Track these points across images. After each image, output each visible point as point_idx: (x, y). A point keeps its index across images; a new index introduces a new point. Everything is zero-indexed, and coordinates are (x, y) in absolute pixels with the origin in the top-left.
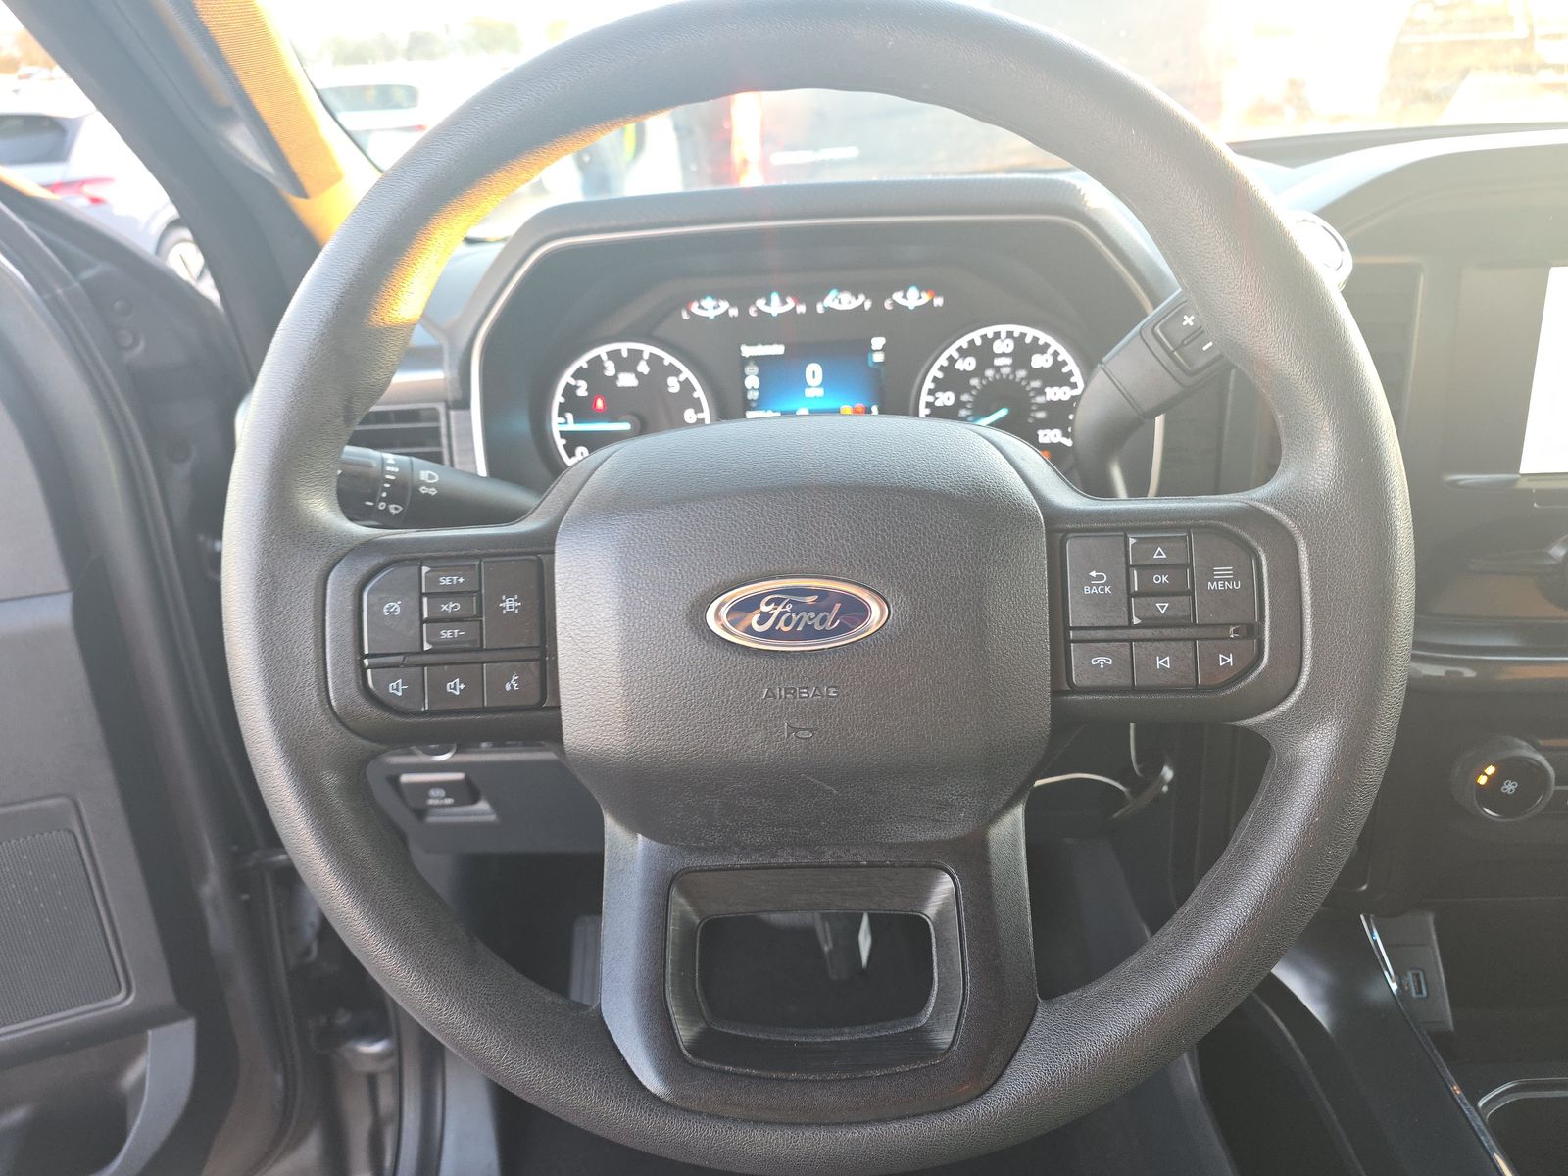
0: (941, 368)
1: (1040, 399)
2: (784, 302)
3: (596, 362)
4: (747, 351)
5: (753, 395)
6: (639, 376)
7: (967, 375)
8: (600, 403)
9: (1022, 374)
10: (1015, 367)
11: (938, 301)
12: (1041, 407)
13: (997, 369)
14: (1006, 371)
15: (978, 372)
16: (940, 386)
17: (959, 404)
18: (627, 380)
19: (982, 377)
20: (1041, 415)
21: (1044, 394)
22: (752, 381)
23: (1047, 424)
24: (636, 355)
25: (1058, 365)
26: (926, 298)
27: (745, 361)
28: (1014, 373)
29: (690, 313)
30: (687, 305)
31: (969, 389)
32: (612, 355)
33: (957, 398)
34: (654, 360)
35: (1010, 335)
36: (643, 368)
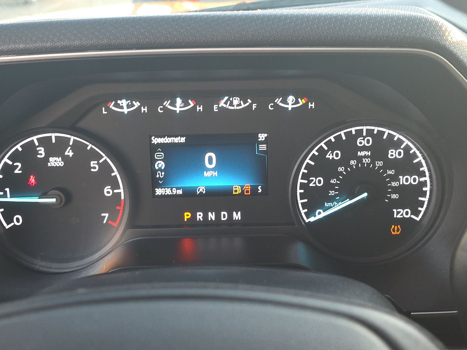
0: (313, 158)
1: (394, 184)
2: (186, 104)
3: (30, 148)
4: (156, 141)
5: (160, 175)
6: (65, 159)
7: (335, 164)
8: (32, 180)
9: (379, 164)
10: (374, 158)
11: (312, 105)
12: (395, 190)
13: (360, 159)
14: (366, 161)
15: (345, 162)
16: (312, 172)
17: (328, 186)
18: (55, 162)
19: (347, 165)
20: (394, 196)
21: (399, 180)
22: (160, 164)
23: (400, 204)
24: (63, 143)
25: (409, 156)
26: (302, 102)
27: (155, 148)
28: (373, 162)
29: (108, 109)
30: (105, 102)
31: (336, 174)
32: (42, 142)
33: (327, 181)
34: (76, 146)
35: (370, 133)
36: (69, 153)
